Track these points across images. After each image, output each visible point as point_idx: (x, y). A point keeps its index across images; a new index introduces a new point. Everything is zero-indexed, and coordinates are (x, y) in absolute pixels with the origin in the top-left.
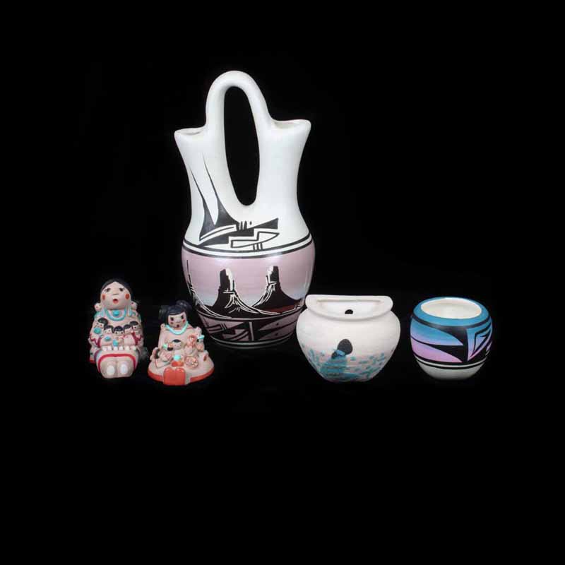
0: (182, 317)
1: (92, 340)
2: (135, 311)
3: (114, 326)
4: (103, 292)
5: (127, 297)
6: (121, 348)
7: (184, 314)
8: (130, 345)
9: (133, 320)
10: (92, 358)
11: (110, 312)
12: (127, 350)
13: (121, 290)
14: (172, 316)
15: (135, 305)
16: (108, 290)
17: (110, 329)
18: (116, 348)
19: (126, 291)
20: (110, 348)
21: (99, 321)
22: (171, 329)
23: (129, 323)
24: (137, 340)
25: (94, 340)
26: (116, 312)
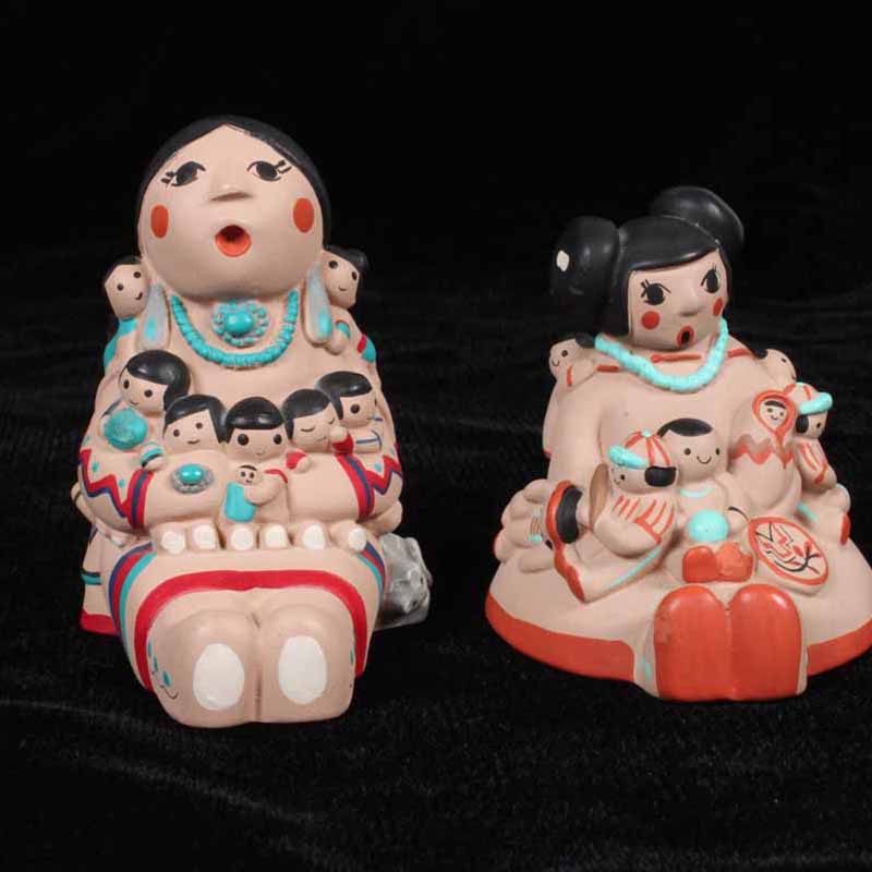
0: (711, 281)
1: (94, 490)
2: (347, 317)
3: (229, 401)
4: (158, 192)
5: (302, 218)
6: (275, 534)
7: (714, 261)
8: (328, 518)
9: (333, 365)
10: (95, 601)
11: (197, 313)
12: (313, 548)
13: (267, 171)
14: (653, 277)
15: (344, 274)
16: (187, 173)
17: (204, 416)
18: (241, 536)
19: (295, 185)
20: (204, 532)
21: (133, 366)
22: (641, 361)
23: (312, 384)
24: (368, 487)
25: (107, 485)
26: (237, 315)
